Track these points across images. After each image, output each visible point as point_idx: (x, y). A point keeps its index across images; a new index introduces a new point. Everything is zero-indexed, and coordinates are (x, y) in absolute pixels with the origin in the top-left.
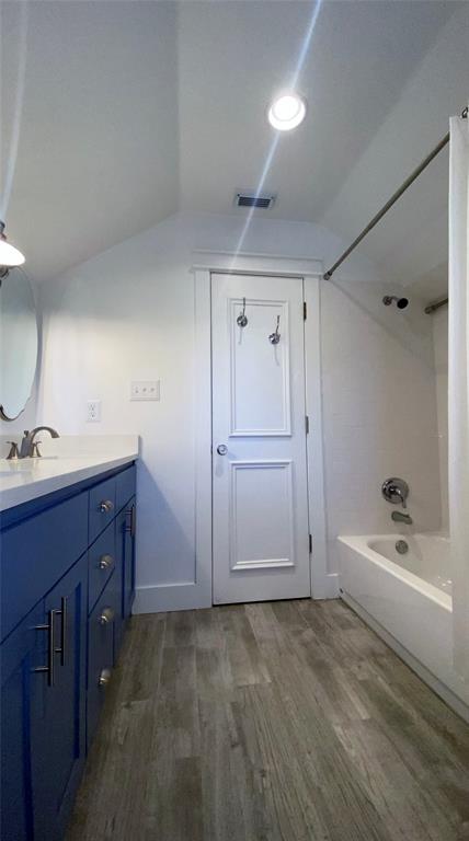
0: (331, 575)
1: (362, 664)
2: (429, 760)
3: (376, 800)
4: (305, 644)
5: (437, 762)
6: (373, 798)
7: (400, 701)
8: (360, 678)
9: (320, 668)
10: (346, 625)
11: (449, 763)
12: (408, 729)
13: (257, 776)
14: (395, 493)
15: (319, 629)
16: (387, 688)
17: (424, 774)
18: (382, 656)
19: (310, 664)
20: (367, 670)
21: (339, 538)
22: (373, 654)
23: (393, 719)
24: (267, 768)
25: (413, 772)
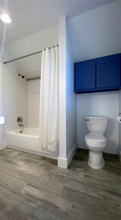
0: (5, 143)
1: (18, 157)
2: (36, 163)
3: (31, 173)
4: (3, 160)
5: (37, 163)
6: (30, 173)
7: (28, 158)
8: (19, 159)
9: (9, 162)
10: (11, 152)
11: (39, 162)
12: (31, 161)
13: (6, 186)
14: (20, 120)
15: (4, 155)
16: (25, 158)
17: (36, 165)
18: (21, 154)
19: (7, 162)
20: (20, 157)
21: (7, 133)
22: (20, 154)
23: (28, 161)
24: (7, 183)
25: (34, 166)
